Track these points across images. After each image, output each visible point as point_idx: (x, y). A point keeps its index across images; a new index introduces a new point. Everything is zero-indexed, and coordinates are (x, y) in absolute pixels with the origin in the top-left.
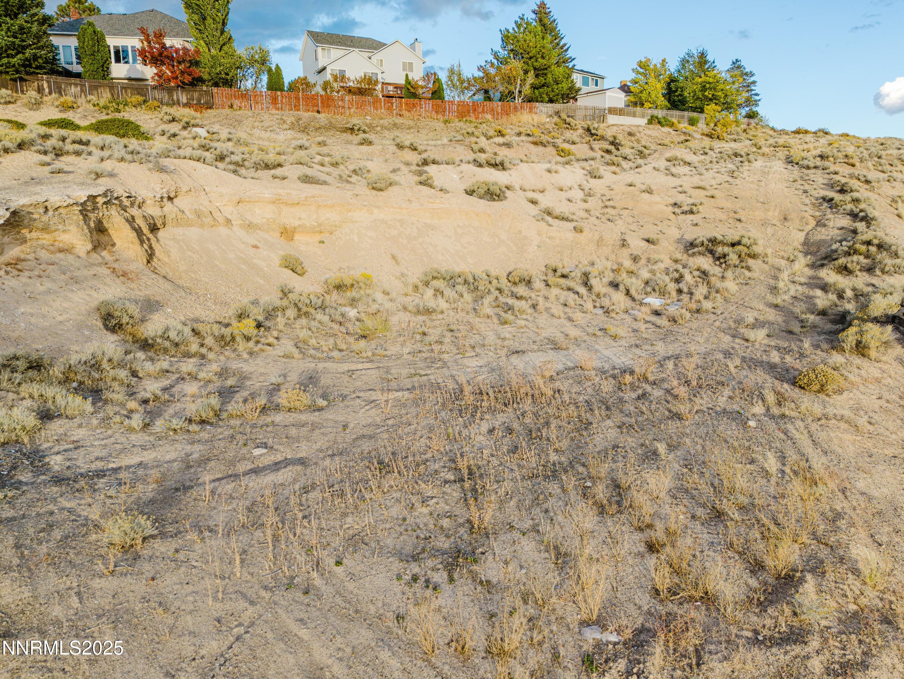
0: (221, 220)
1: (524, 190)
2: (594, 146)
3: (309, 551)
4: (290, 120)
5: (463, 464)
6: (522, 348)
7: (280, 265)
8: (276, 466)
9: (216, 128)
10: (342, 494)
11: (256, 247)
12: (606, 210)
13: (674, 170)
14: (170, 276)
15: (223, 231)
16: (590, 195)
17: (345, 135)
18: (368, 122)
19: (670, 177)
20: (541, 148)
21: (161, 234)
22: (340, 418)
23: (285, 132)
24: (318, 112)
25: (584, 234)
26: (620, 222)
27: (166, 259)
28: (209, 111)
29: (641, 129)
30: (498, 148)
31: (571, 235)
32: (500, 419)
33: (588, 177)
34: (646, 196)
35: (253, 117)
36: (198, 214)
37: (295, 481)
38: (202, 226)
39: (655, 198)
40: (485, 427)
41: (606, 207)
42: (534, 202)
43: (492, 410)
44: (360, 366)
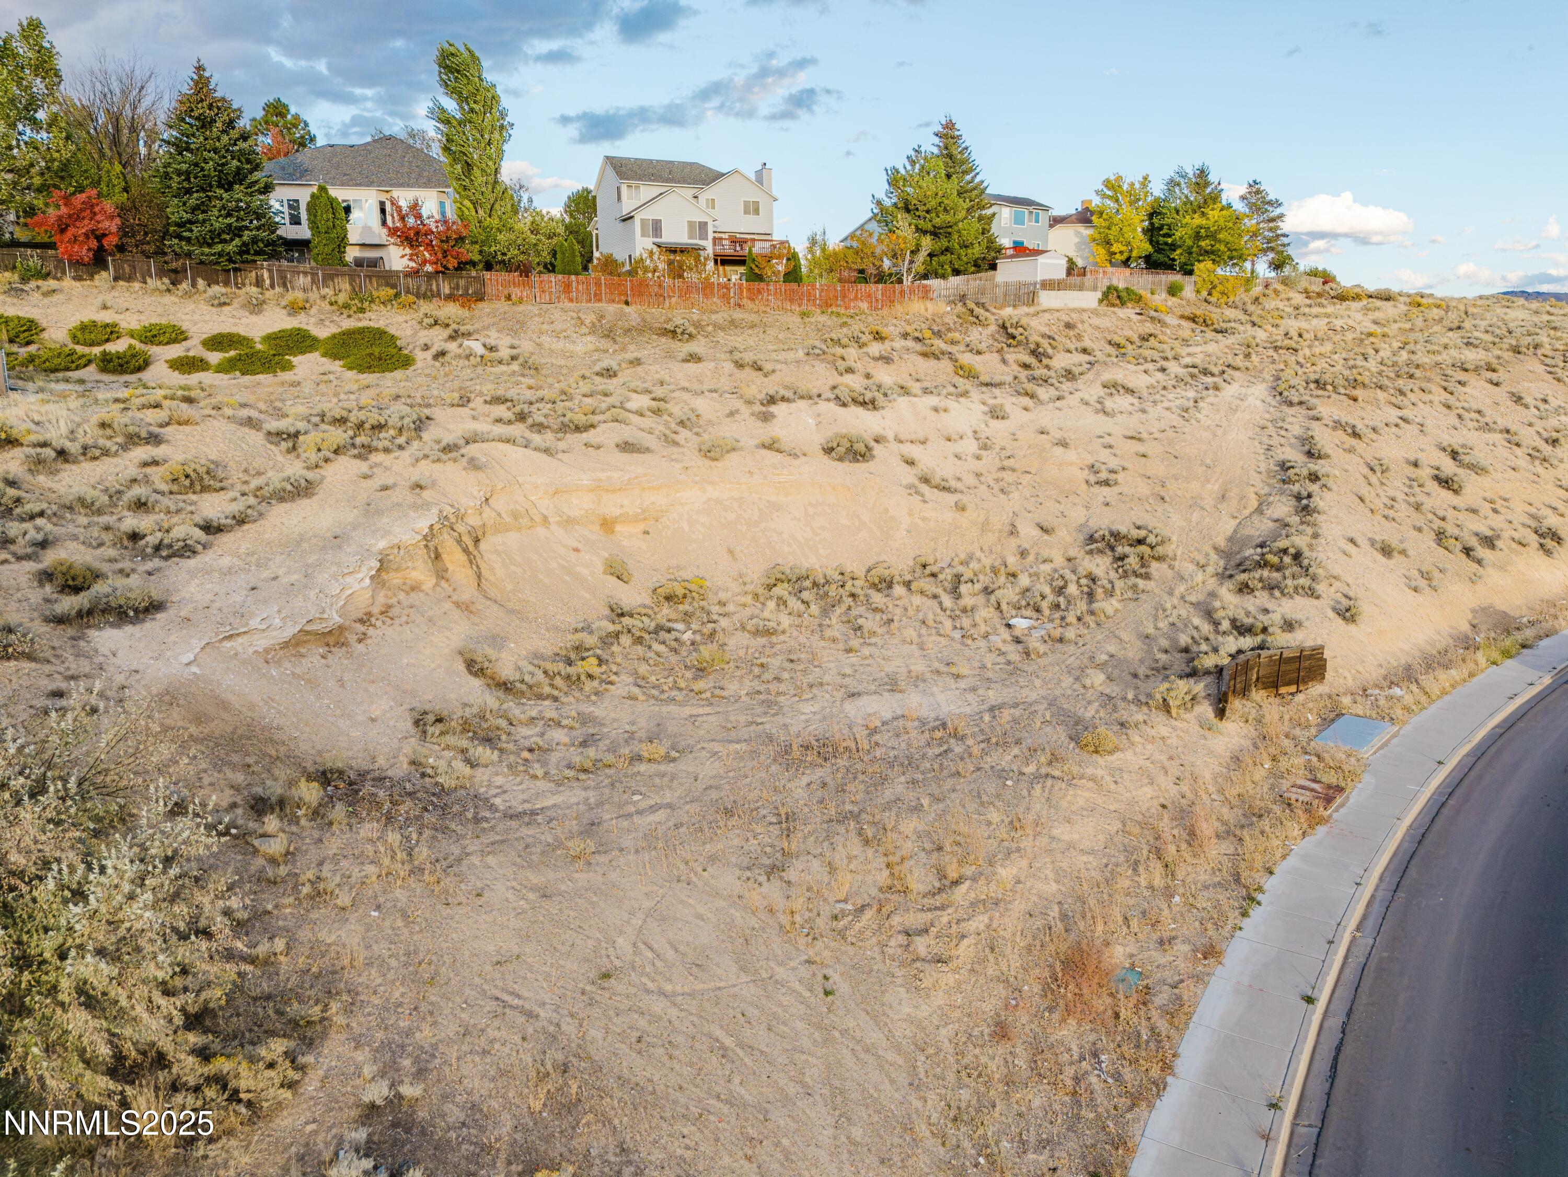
0: (538, 518)
1: (901, 442)
2: (1007, 356)
3: (687, 863)
4: (589, 318)
5: (783, 811)
6: (861, 688)
7: (605, 573)
8: (653, 809)
9: (493, 338)
10: (701, 830)
11: (576, 550)
12: (1004, 474)
13: (1109, 404)
14: (499, 598)
15: (541, 531)
16: (985, 447)
17: (664, 340)
18: (695, 317)
19: (1101, 415)
20: (932, 362)
21: (483, 545)
22: (691, 769)
23: (584, 339)
24: (627, 303)
25: (967, 514)
26: (1015, 495)
27: (492, 578)
28: (480, 305)
29: (1085, 316)
30: (873, 363)
31: (949, 516)
32: (819, 773)
33: (988, 418)
34: (1059, 450)
35: (540, 315)
36: (515, 515)
37: (668, 820)
38: (519, 529)
39: (1071, 455)
40: (805, 780)
41: (1003, 469)
42: (911, 463)
43: (813, 765)
44: (701, 711)
